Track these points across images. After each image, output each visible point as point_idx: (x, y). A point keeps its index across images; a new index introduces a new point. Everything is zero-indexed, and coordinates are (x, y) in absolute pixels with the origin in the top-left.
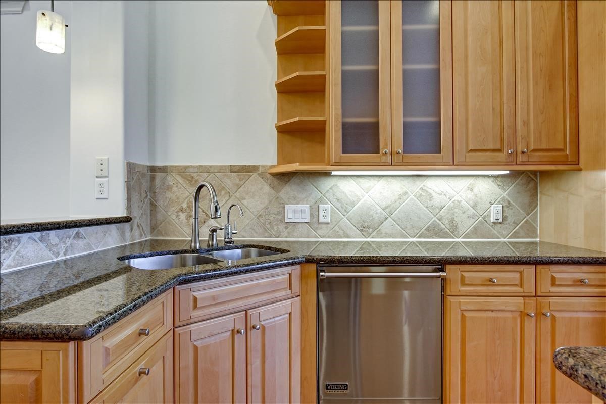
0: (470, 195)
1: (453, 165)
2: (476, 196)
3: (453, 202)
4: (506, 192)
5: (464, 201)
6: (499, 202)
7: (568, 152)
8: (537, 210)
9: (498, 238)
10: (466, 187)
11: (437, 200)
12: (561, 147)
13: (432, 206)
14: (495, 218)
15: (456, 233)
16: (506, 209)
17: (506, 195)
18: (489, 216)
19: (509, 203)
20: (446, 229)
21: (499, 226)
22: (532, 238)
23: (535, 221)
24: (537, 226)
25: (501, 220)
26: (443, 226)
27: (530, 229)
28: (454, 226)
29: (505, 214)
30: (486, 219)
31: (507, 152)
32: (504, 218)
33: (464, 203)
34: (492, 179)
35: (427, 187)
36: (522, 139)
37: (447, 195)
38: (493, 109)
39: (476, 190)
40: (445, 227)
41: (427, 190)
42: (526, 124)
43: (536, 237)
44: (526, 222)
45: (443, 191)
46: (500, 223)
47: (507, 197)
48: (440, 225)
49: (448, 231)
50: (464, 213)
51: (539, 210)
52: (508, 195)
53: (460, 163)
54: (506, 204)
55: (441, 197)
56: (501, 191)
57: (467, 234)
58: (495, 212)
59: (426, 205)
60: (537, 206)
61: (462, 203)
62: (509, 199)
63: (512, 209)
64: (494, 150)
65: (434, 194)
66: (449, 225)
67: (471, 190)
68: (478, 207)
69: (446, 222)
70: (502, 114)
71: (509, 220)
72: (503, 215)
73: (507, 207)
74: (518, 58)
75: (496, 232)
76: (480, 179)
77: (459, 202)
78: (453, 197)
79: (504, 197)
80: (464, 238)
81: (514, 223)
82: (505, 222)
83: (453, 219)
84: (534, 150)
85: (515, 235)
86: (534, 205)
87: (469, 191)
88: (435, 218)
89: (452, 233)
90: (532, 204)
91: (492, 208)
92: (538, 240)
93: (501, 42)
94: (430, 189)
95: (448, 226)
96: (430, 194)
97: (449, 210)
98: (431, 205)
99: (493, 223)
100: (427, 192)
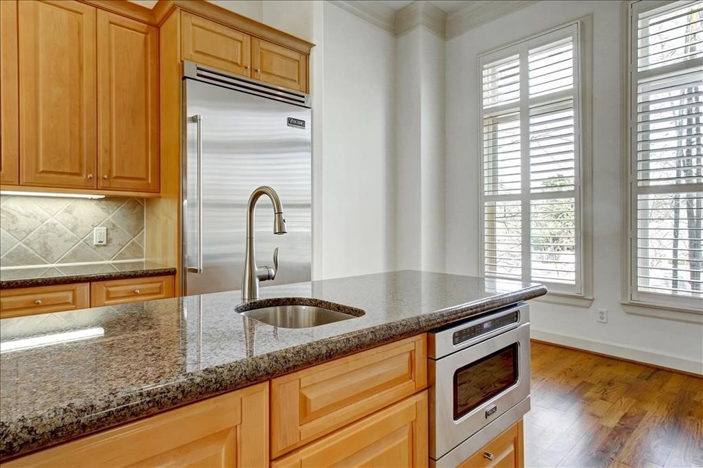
0: (68, 217)
1: (19, 185)
2: (76, 219)
3: (46, 225)
4: (111, 216)
5: (60, 224)
6: (103, 225)
7: (150, 181)
8: (143, 232)
9: (102, 260)
10: (63, 209)
11: (23, 223)
12: (143, 176)
13: (17, 229)
14: (98, 240)
15: (49, 258)
16: (110, 231)
17: (111, 218)
18: (91, 238)
19: (114, 226)
20: (36, 255)
21: (103, 248)
22: (139, 258)
23: (141, 242)
24: (143, 246)
25: (104, 243)
26: (31, 251)
27: (136, 250)
28: (47, 251)
29: (109, 237)
30: (88, 242)
31: (87, 177)
32: (108, 241)
33: (60, 226)
34: (95, 202)
35: (9, 208)
36: (103, 165)
37: (38, 217)
38: (71, 133)
39: (75, 213)
40: (34, 253)
41: (9, 211)
42: (109, 151)
43: (143, 257)
44: (132, 243)
45: (31, 212)
46: (104, 245)
47: (112, 220)
48: (27, 251)
49: (39, 257)
50: (60, 236)
51: (145, 233)
52: (113, 218)
53: (28, 184)
54: (110, 226)
55: (29, 219)
56: (105, 214)
57: (65, 258)
58: (98, 234)
59: (7, 229)
60: (143, 228)
61: (57, 226)
62: (114, 222)
63: (117, 232)
64: (71, 174)
65: (19, 216)
66: (41, 249)
67: (70, 212)
68: (79, 230)
69: (37, 246)
70: (81, 140)
71: (114, 242)
72: (107, 238)
73: (112, 229)
74: (100, 89)
75: (99, 255)
76: (81, 201)
77: (54, 225)
78: (46, 220)
79: (109, 220)
80: (59, 262)
81: (119, 245)
82: (110, 245)
83: (45, 244)
84: (117, 177)
85: (121, 256)
86: (140, 228)
87: (67, 214)
88: (20, 243)
89: (44, 258)
90: (138, 228)
91: (95, 230)
92: (144, 260)
93: (81, 69)
94: (14, 210)
95: (39, 252)
96: (13, 216)
97: (40, 233)
98: (14, 228)
99: (97, 246)
100: (8, 213)
